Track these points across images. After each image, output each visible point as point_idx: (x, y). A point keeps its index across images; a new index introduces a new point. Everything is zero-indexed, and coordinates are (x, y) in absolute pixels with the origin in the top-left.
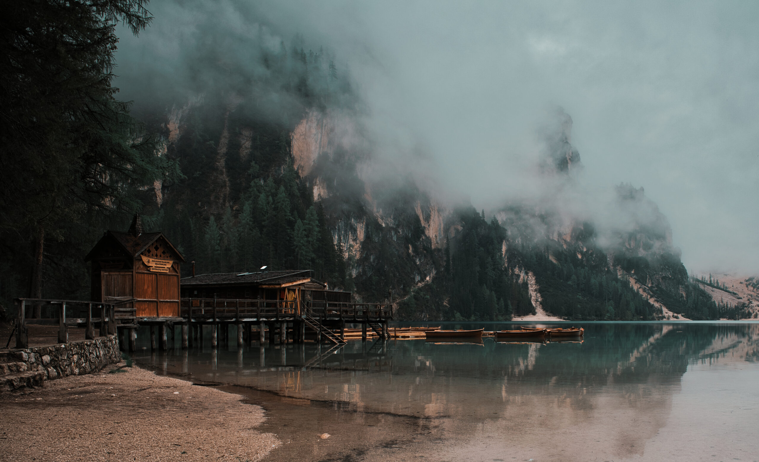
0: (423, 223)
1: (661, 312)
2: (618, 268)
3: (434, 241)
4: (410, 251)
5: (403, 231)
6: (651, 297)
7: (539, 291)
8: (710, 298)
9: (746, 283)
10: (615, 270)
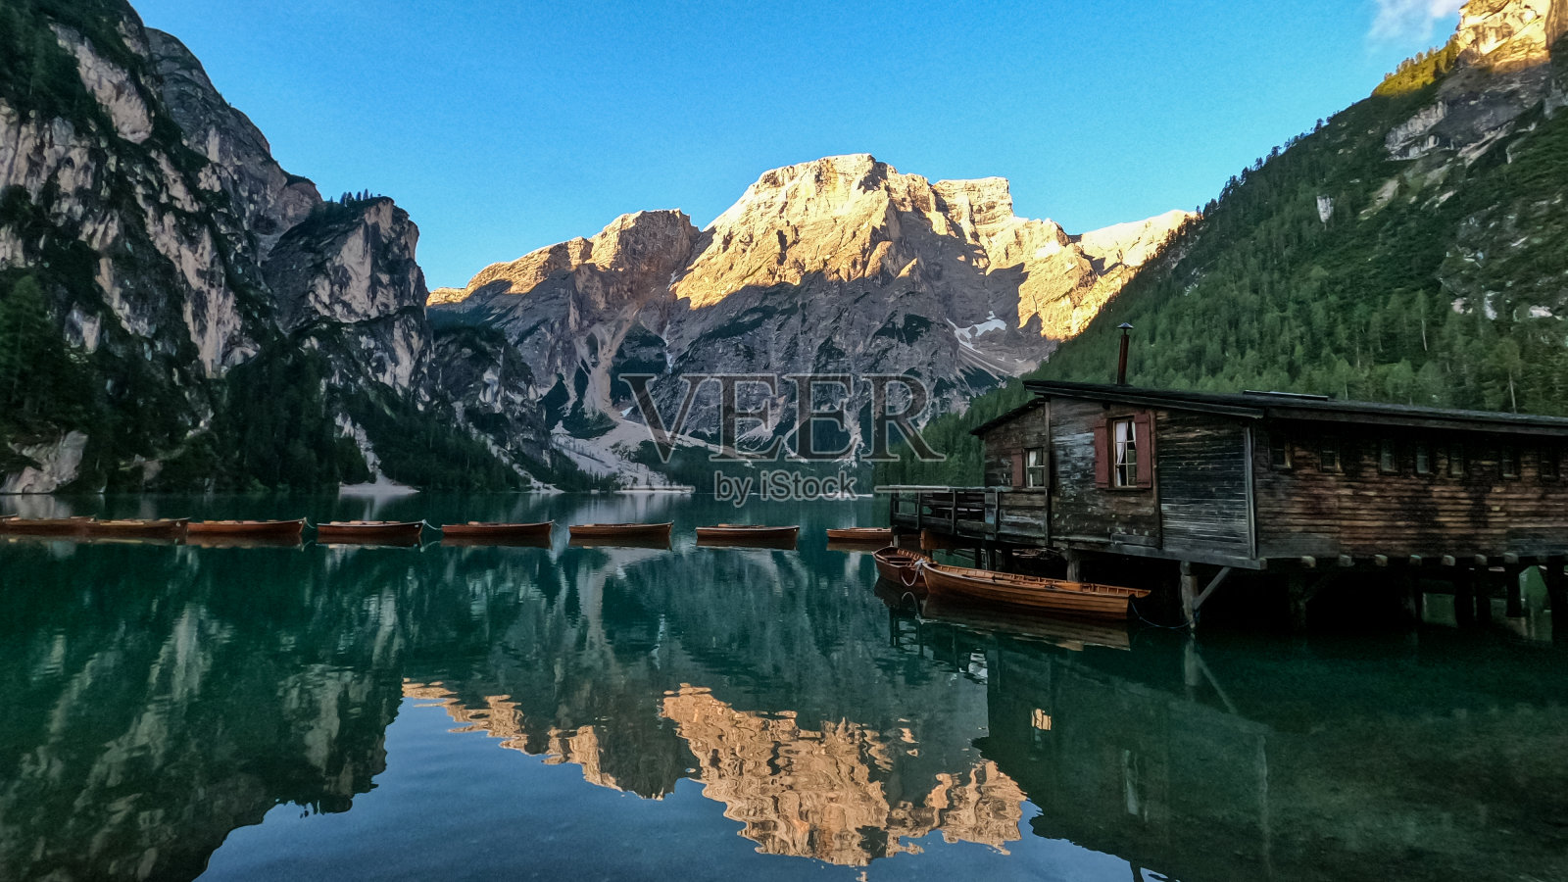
0: (194, 338)
1: (529, 482)
2: (471, 425)
3: (209, 368)
4: (176, 378)
5: (164, 346)
6: (514, 462)
7: (376, 450)
8: (577, 465)
9: (610, 450)
10: (468, 427)
